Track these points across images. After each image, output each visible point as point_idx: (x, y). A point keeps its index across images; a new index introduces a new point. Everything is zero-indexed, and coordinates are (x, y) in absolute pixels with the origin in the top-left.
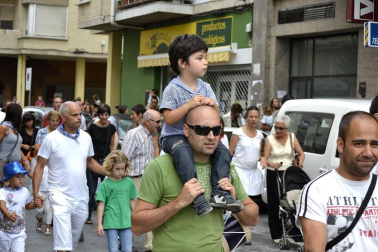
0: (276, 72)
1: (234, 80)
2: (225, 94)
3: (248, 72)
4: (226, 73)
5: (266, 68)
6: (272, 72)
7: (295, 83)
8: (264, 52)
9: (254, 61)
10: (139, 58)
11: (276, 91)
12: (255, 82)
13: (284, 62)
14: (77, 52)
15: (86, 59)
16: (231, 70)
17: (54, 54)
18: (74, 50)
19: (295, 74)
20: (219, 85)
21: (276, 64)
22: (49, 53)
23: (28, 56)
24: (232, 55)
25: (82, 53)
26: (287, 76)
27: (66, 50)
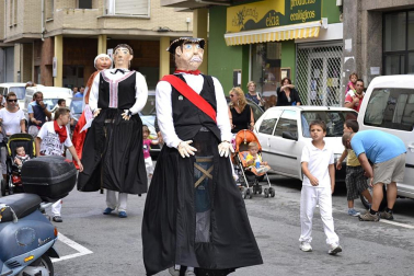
0: (368, 48)
1: (325, 57)
2: (317, 72)
3: (340, 48)
4: (316, 50)
5: (358, 43)
6: (364, 48)
7: (389, 59)
8: (355, 26)
9: (346, 37)
10: (226, 36)
11: (368, 67)
12: (346, 59)
13: (377, 37)
14: (161, 31)
15: (171, 37)
16: (322, 46)
17: (136, 33)
18: (158, 29)
19: (388, 49)
20: (310, 62)
21: (368, 39)
22: (131, 33)
23: (108, 36)
24: (323, 31)
25: (166, 31)
26: (380, 51)
27: (149, 29)
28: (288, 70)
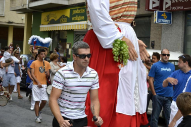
18: (8, 21)
27: (4, 21)
28: (70, 44)
